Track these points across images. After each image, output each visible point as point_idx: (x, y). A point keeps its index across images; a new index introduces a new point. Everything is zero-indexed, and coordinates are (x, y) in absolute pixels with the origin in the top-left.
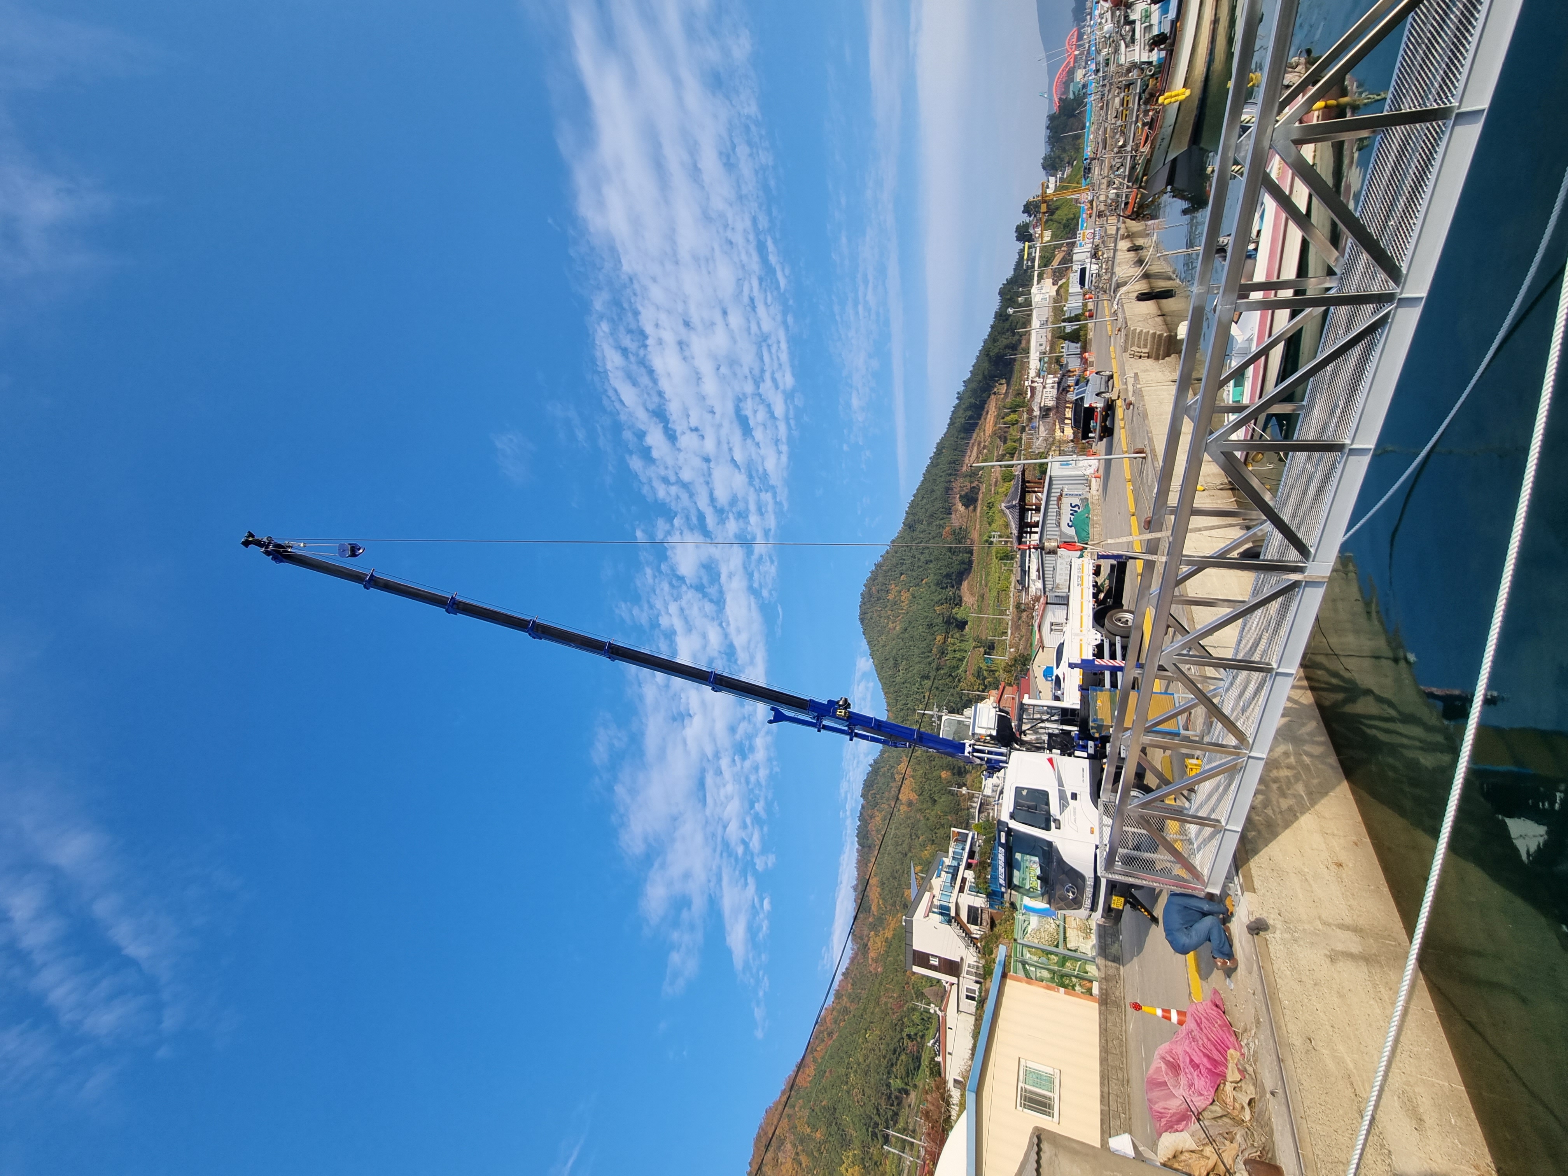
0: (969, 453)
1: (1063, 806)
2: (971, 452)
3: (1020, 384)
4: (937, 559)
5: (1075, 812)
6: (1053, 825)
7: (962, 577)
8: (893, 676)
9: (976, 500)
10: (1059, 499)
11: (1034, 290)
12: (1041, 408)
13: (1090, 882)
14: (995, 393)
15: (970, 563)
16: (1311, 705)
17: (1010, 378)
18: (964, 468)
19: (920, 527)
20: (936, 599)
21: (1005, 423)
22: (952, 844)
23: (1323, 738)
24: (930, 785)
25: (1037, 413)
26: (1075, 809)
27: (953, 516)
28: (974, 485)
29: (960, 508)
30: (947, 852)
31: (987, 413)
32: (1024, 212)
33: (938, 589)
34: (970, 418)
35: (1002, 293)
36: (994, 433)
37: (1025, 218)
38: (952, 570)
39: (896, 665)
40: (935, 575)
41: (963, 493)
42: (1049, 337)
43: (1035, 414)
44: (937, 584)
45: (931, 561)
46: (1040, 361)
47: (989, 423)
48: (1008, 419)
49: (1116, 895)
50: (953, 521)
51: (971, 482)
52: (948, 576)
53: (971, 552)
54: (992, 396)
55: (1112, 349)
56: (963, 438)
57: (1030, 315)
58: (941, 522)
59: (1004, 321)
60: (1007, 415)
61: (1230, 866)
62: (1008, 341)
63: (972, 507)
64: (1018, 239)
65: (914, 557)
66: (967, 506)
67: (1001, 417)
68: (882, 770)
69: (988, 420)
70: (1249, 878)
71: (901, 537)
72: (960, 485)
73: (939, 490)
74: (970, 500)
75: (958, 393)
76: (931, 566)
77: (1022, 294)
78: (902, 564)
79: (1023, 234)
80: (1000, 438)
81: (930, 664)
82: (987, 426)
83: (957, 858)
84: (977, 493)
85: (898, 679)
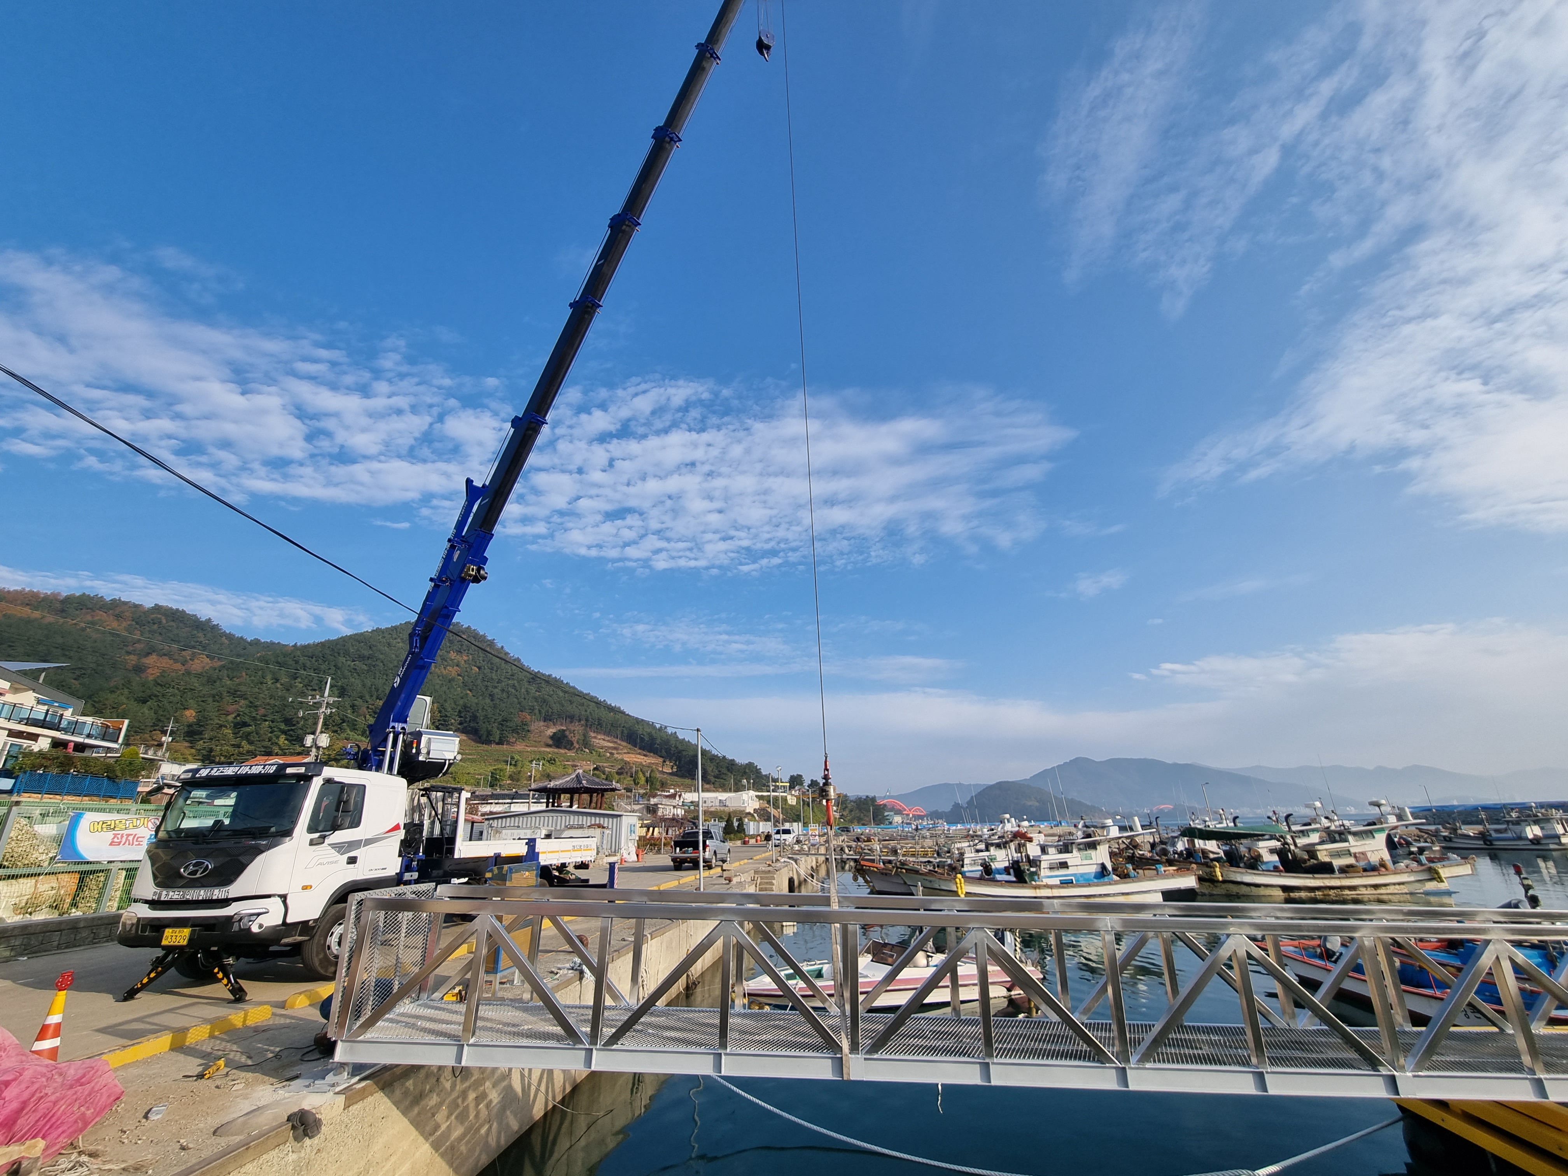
0: (608, 738)
1: (340, 848)
2: (608, 741)
3: (672, 785)
4: (495, 707)
5: (332, 863)
6: (317, 835)
7: (471, 733)
8: (346, 653)
9: (558, 747)
10: (600, 826)
11: (752, 793)
12: (656, 805)
13: (218, 893)
14: (664, 761)
15: (488, 742)
16: (532, 1117)
17: (677, 775)
18: (593, 734)
19: (533, 689)
20: (447, 705)
21: (637, 772)
22: (99, 721)
23: (504, 1142)
24: (174, 695)
25: (653, 801)
26: (336, 862)
27: (542, 723)
28: (576, 745)
29: (551, 731)
30: (83, 715)
31: (645, 755)
32: (812, 781)
33: (459, 708)
34: (642, 739)
35: (750, 765)
36: (626, 763)
37: (807, 782)
38: (481, 723)
39: (362, 658)
40: (477, 704)
41: (567, 733)
42: (713, 809)
43: (652, 799)
44: (465, 707)
45: (492, 700)
46: (692, 802)
47: (636, 758)
48: (641, 775)
49: (192, 934)
50: (537, 723)
51: (578, 743)
52: (474, 718)
53: (500, 743)
54: (661, 760)
55: (746, 861)
56: (622, 732)
57: (730, 791)
58: (537, 711)
59: (727, 767)
60: (644, 773)
61: (375, 1065)
62: (710, 772)
63: (551, 742)
64: (792, 777)
65: (499, 681)
66: (552, 738)
67: (642, 768)
68: (200, 635)
69: (638, 756)
70: (362, 1095)
71: (522, 669)
72: (576, 731)
73: (571, 709)
74: (559, 740)
75: (666, 727)
76: (488, 701)
77: (748, 782)
78: (492, 669)
79: (795, 781)
80: (622, 768)
81: (361, 697)
82: (633, 756)
83: (74, 728)
84: (565, 748)
85: (342, 659)
